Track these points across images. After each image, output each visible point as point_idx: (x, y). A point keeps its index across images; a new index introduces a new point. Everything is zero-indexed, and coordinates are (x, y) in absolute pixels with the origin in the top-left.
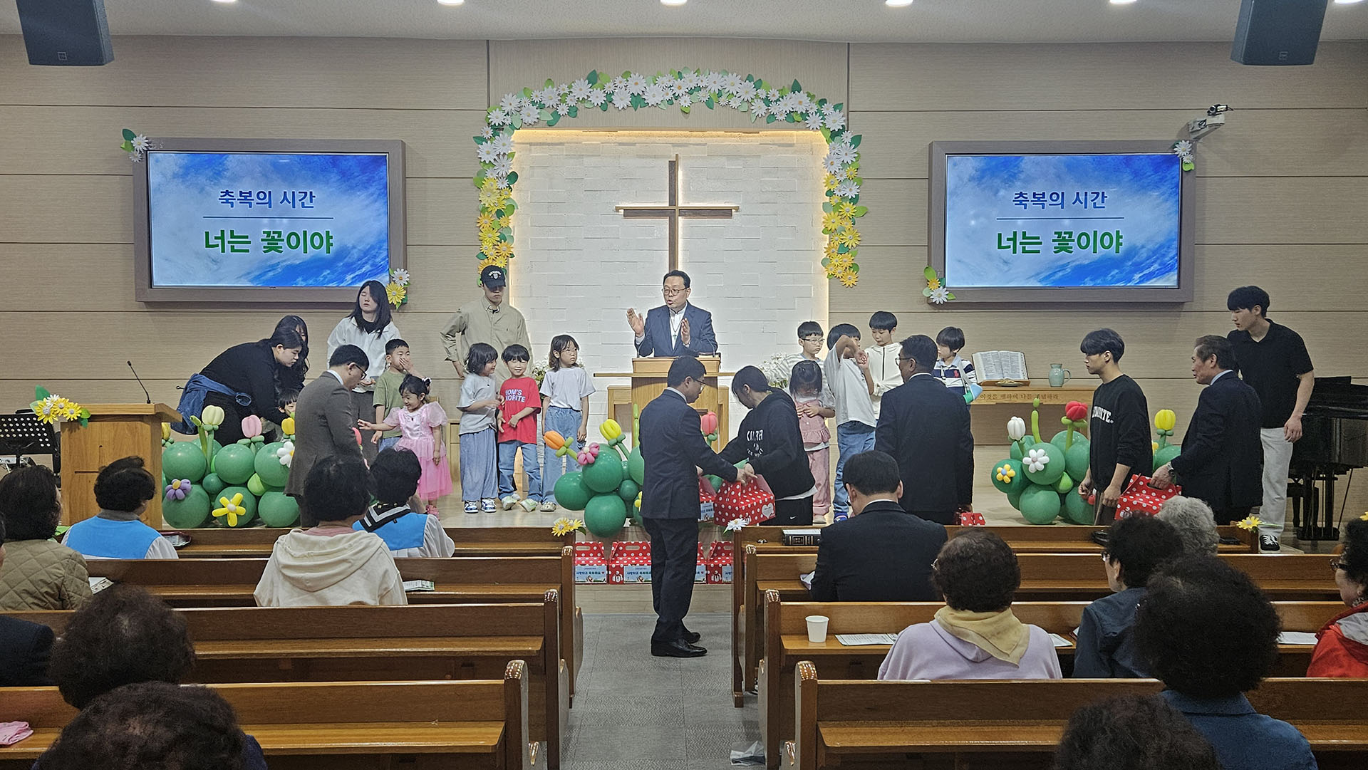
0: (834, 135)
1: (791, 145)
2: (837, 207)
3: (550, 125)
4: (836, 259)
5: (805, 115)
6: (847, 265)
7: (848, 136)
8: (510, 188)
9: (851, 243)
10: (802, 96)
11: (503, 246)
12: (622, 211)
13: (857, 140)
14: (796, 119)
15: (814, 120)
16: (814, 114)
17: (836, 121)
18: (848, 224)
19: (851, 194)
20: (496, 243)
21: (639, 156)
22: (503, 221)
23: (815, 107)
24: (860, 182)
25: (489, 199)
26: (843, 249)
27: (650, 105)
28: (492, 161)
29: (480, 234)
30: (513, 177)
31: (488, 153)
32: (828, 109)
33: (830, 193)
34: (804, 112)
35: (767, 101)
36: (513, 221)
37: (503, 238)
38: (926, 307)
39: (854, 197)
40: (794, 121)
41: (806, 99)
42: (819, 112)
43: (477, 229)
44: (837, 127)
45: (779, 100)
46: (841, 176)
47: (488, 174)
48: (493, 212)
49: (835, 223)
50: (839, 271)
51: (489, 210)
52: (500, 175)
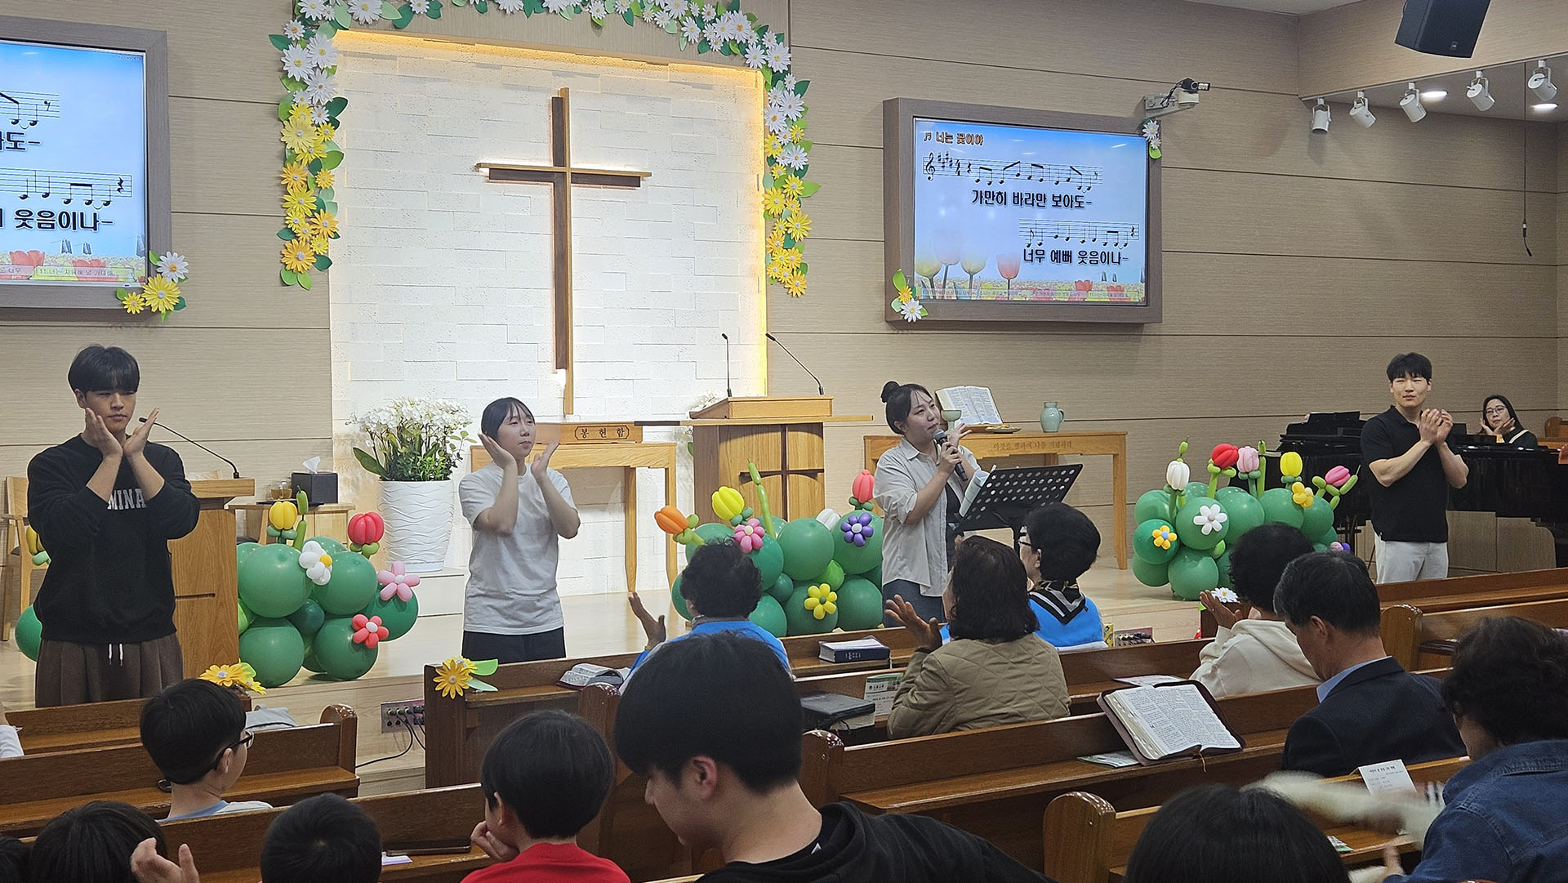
0: (777, 78)
1: (709, 87)
2: (780, 184)
3: (397, 27)
4: (782, 256)
5: (743, 47)
6: (795, 264)
7: (791, 81)
8: (335, 124)
9: (797, 234)
10: (740, 17)
11: (322, 219)
12: (486, 171)
13: (801, 88)
14: (734, 51)
15: (755, 54)
16: (755, 46)
17: (780, 58)
18: (794, 206)
19: (798, 164)
20: (310, 214)
21: (507, 86)
22: (322, 178)
23: (756, 37)
24: (807, 146)
25: (300, 141)
26: (789, 242)
27: (551, 11)
28: (306, 78)
29: (286, 197)
30: (340, 104)
31: (298, 64)
32: (770, 38)
33: (771, 161)
34: (744, 42)
35: (699, 20)
36: (337, 179)
37: (321, 206)
38: (883, 327)
39: (802, 168)
40: (730, 52)
41: (747, 25)
42: (760, 42)
43: (278, 189)
44: (780, 67)
45: (715, 21)
46: (785, 137)
47: (297, 100)
48: (305, 163)
49: (777, 205)
50: (785, 275)
51: (299, 158)
52: (315, 102)
